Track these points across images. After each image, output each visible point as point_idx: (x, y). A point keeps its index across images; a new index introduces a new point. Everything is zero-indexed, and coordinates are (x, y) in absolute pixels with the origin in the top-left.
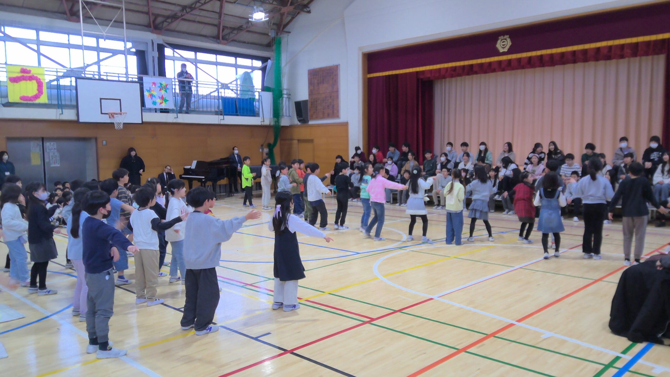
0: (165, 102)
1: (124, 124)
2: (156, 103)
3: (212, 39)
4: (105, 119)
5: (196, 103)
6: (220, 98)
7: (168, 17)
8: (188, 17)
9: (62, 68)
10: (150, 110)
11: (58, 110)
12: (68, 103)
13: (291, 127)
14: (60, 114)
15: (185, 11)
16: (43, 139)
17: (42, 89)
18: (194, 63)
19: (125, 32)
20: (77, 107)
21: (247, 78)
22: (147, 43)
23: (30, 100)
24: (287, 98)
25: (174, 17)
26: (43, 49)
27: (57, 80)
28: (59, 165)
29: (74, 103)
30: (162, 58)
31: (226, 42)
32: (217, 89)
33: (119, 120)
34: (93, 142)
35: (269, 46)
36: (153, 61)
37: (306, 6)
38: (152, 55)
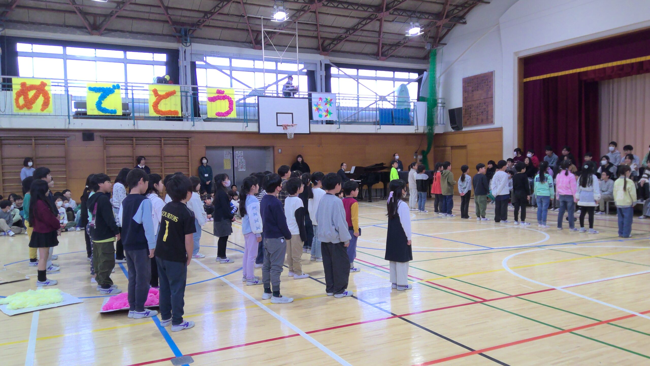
0: (330, 114)
1: (295, 134)
2: (322, 116)
3: (373, 56)
4: (280, 130)
5: (356, 115)
6: (378, 110)
7: (334, 40)
8: (351, 38)
9: (248, 88)
10: (317, 122)
11: (244, 123)
12: (252, 118)
13: (445, 134)
14: (246, 127)
15: (348, 33)
16: (233, 148)
17: (232, 107)
18: (356, 79)
19: (298, 55)
20: (258, 121)
21: (403, 90)
22: (316, 64)
23: (223, 116)
24: (442, 106)
25: (339, 39)
26: (235, 74)
27: (244, 99)
28: (245, 170)
29: (257, 118)
30: (328, 77)
31: (384, 58)
32: (376, 101)
33: (291, 131)
34: (271, 150)
35: (425, 58)
36: (321, 79)
37: (462, 17)
38: (320, 74)
